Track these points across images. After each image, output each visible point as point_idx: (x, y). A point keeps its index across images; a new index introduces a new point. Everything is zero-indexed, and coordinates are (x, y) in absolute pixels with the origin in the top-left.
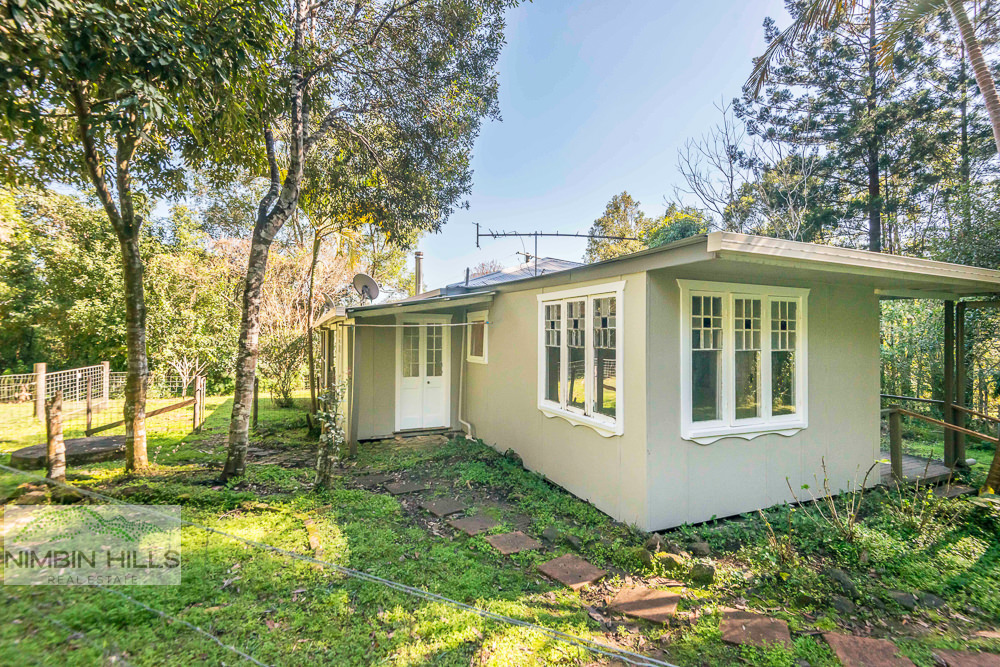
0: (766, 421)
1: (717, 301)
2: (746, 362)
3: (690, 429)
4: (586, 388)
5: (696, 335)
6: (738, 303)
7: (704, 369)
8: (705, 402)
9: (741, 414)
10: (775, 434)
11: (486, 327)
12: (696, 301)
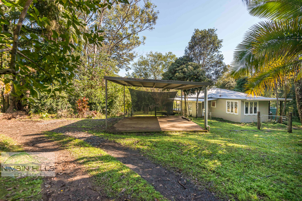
0: (253, 114)
1: (248, 103)
2: (251, 108)
3: (245, 114)
4: (230, 110)
5: (246, 106)
6: (250, 103)
7: (247, 109)
8: (247, 112)
9: (255, 113)
10: (254, 115)
11: (215, 103)
12: (246, 103)
